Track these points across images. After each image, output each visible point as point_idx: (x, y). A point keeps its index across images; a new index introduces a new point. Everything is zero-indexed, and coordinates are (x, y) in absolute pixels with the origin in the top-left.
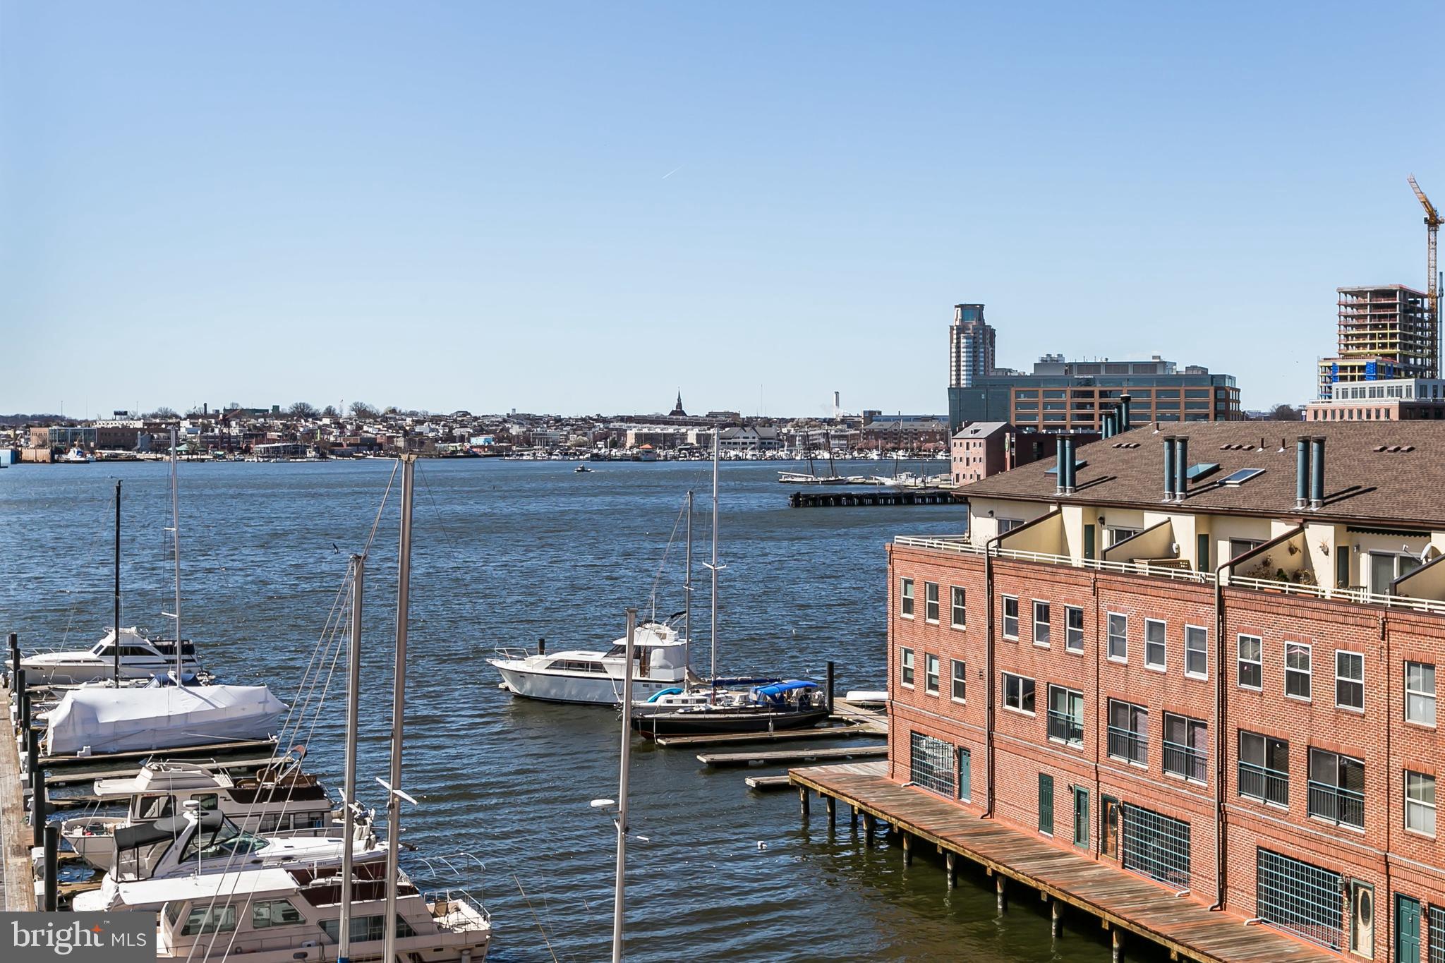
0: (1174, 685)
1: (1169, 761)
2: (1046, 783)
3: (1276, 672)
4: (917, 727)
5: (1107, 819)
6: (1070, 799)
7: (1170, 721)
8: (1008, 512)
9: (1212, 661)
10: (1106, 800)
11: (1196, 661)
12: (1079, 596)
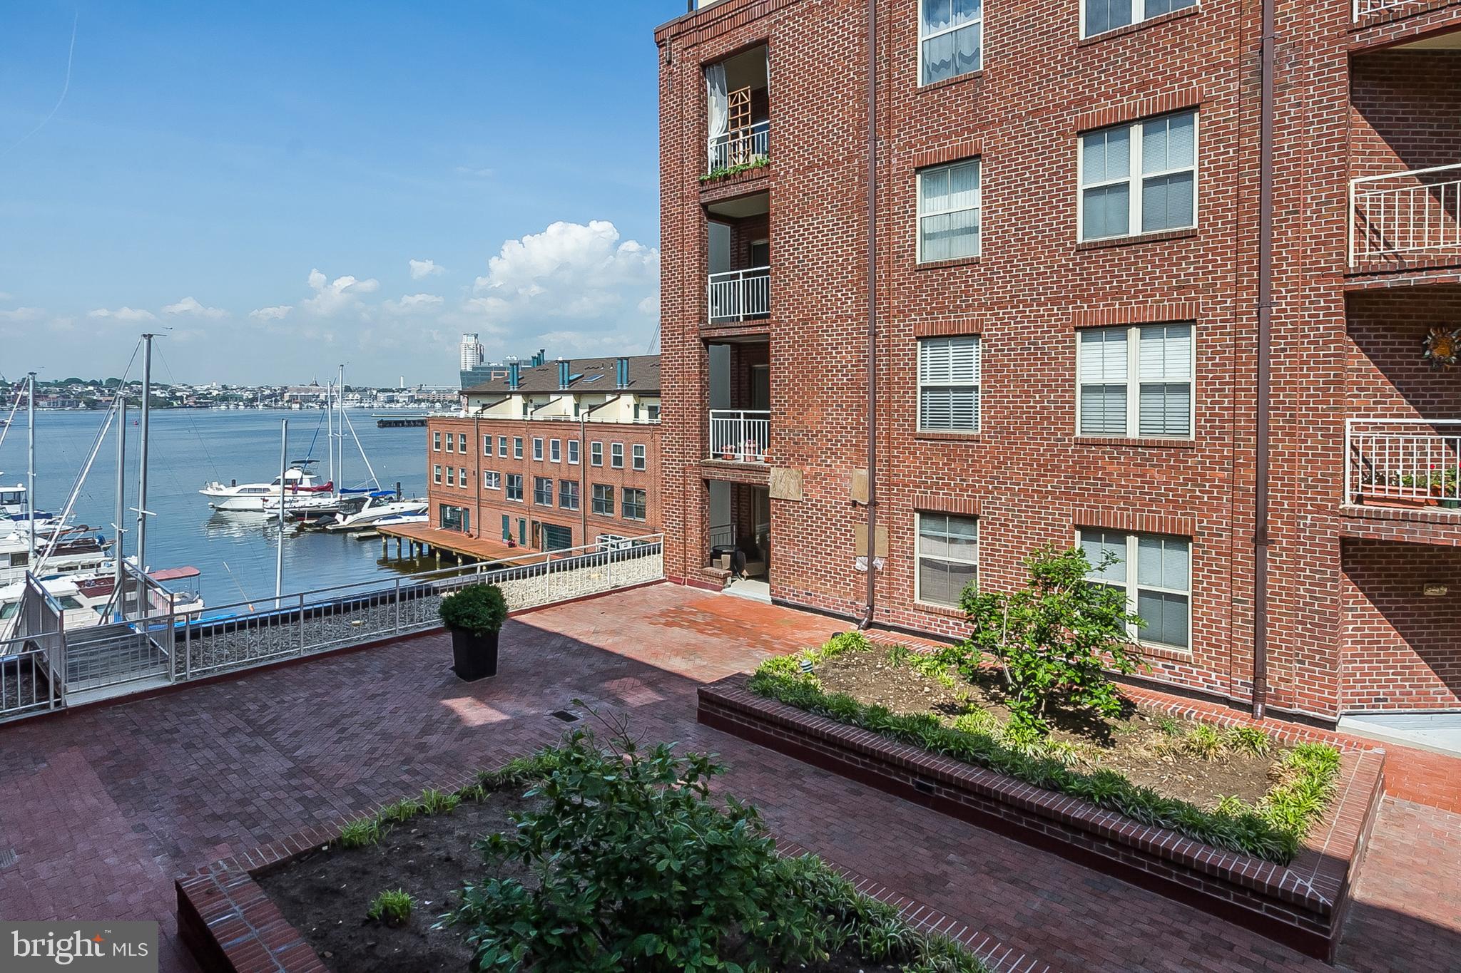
0: (564, 467)
1: (564, 501)
2: (506, 519)
3: (608, 455)
4: (442, 502)
5: (535, 532)
6: (517, 525)
7: (564, 484)
8: (486, 401)
9: (580, 455)
10: (534, 522)
11: (574, 457)
12: (520, 432)
